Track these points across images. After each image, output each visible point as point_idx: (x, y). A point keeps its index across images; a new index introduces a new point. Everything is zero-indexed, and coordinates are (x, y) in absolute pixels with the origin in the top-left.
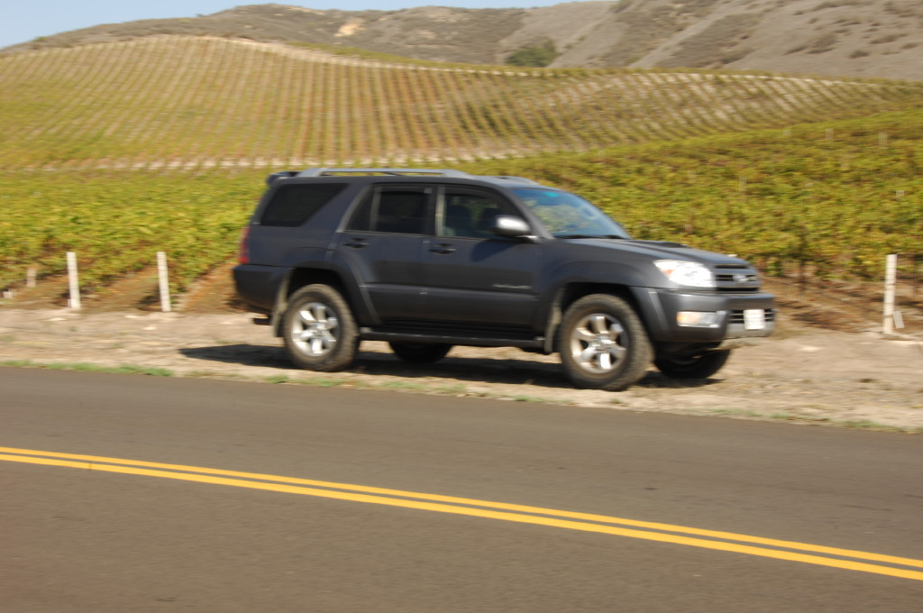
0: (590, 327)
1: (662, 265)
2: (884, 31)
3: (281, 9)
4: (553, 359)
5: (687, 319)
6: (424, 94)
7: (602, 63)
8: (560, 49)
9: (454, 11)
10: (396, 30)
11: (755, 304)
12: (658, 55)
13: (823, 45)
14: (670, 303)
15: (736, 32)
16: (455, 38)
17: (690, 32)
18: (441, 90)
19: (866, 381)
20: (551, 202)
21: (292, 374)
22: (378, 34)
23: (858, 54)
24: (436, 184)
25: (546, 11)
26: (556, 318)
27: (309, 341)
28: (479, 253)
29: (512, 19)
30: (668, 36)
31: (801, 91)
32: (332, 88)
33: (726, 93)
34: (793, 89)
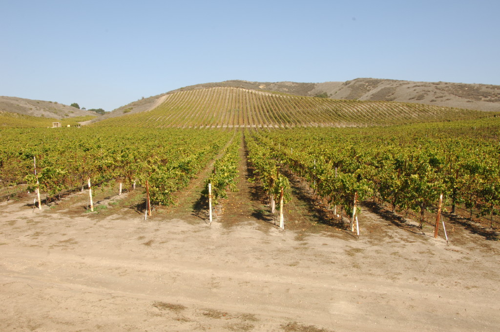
2: (438, 95)
8: (329, 94)
9: (293, 83)
10: (276, 88)
12: (365, 98)
13: (420, 97)
15: (389, 92)
16: (294, 91)
17: (373, 92)
22: (271, 89)
23: (432, 101)
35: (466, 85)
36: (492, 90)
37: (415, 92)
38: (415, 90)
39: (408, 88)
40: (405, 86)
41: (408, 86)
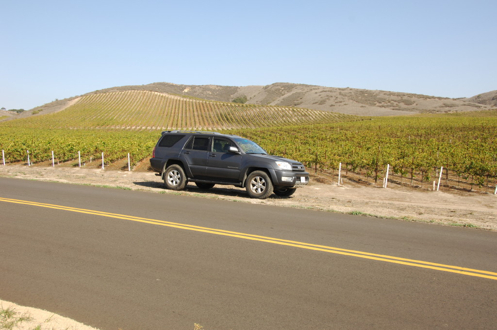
0: (256, 180)
1: (277, 163)
2: (338, 100)
3: (167, 84)
4: (244, 189)
5: (284, 179)
6: (208, 110)
7: (260, 103)
8: (248, 99)
9: (217, 86)
10: (200, 91)
11: (303, 175)
12: (276, 102)
13: (322, 102)
14: (279, 174)
15: (298, 97)
16: (218, 94)
17: (286, 96)
18: (213, 109)
19: (333, 198)
20: (245, 143)
21: (167, 191)
22: (195, 92)
23: (332, 106)
24: (211, 136)
25: (245, 88)
26: (245, 177)
27: (172, 181)
28: (223, 157)
29: (235, 89)
30: (280, 97)
31: (316, 115)
32: (181, 107)
33: (295, 114)
34: (314, 114)
35: (367, 91)
36: (388, 97)
37: (320, 97)
38: (320, 95)
39: (316, 93)
40: (314, 91)
41: (316, 91)
